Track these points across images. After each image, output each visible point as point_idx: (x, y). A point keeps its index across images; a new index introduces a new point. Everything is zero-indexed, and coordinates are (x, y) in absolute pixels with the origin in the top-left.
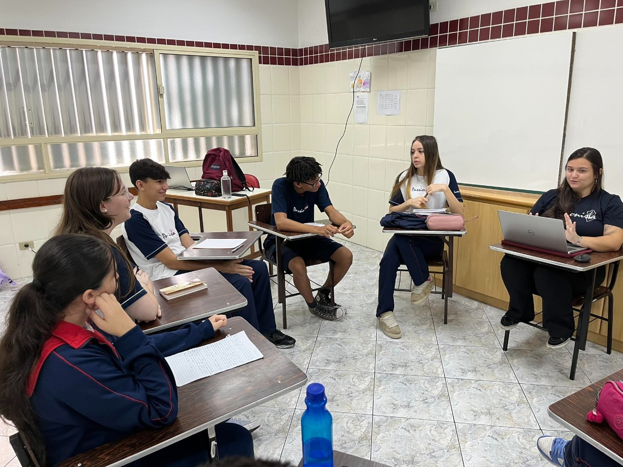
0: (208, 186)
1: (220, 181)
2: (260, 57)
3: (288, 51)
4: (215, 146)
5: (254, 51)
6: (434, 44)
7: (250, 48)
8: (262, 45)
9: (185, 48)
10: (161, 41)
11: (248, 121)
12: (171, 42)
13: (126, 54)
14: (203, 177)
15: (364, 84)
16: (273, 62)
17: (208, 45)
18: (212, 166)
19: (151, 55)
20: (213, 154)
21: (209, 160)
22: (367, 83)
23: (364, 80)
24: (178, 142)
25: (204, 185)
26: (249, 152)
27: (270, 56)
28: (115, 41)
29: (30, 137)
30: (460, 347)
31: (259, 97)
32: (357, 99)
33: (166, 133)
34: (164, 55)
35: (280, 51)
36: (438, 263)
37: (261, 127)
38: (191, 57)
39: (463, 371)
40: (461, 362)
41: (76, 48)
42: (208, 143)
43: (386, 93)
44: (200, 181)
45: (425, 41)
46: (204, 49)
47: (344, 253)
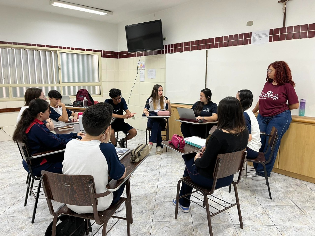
0: (78, 103)
1: (83, 101)
2: (102, 55)
3: (113, 53)
4: (82, 88)
5: (99, 52)
7: (98, 51)
8: (103, 50)
9: (70, 50)
10: (60, 48)
11: (97, 80)
12: (65, 48)
13: (45, 52)
14: (76, 100)
15: (143, 66)
16: (107, 57)
17: (80, 49)
18: (80, 96)
19: (56, 52)
20: (81, 91)
21: (79, 93)
22: (144, 66)
23: (143, 65)
24: (66, 88)
25: (77, 103)
26: (97, 93)
27: (106, 54)
28: (41, 47)
29: (4, 84)
30: (169, 158)
31: (101, 71)
32: (140, 72)
33: (61, 84)
34: (61, 53)
35: (110, 52)
36: (164, 129)
37: (102, 83)
38: (72, 54)
39: (168, 163)
40: (168, 161)
41: (25, 49)
42: (79, 87)
43: (151, 70)
44: (75, 101)
45: (163, 51)
46: (78, 51)
47: (134, 131)
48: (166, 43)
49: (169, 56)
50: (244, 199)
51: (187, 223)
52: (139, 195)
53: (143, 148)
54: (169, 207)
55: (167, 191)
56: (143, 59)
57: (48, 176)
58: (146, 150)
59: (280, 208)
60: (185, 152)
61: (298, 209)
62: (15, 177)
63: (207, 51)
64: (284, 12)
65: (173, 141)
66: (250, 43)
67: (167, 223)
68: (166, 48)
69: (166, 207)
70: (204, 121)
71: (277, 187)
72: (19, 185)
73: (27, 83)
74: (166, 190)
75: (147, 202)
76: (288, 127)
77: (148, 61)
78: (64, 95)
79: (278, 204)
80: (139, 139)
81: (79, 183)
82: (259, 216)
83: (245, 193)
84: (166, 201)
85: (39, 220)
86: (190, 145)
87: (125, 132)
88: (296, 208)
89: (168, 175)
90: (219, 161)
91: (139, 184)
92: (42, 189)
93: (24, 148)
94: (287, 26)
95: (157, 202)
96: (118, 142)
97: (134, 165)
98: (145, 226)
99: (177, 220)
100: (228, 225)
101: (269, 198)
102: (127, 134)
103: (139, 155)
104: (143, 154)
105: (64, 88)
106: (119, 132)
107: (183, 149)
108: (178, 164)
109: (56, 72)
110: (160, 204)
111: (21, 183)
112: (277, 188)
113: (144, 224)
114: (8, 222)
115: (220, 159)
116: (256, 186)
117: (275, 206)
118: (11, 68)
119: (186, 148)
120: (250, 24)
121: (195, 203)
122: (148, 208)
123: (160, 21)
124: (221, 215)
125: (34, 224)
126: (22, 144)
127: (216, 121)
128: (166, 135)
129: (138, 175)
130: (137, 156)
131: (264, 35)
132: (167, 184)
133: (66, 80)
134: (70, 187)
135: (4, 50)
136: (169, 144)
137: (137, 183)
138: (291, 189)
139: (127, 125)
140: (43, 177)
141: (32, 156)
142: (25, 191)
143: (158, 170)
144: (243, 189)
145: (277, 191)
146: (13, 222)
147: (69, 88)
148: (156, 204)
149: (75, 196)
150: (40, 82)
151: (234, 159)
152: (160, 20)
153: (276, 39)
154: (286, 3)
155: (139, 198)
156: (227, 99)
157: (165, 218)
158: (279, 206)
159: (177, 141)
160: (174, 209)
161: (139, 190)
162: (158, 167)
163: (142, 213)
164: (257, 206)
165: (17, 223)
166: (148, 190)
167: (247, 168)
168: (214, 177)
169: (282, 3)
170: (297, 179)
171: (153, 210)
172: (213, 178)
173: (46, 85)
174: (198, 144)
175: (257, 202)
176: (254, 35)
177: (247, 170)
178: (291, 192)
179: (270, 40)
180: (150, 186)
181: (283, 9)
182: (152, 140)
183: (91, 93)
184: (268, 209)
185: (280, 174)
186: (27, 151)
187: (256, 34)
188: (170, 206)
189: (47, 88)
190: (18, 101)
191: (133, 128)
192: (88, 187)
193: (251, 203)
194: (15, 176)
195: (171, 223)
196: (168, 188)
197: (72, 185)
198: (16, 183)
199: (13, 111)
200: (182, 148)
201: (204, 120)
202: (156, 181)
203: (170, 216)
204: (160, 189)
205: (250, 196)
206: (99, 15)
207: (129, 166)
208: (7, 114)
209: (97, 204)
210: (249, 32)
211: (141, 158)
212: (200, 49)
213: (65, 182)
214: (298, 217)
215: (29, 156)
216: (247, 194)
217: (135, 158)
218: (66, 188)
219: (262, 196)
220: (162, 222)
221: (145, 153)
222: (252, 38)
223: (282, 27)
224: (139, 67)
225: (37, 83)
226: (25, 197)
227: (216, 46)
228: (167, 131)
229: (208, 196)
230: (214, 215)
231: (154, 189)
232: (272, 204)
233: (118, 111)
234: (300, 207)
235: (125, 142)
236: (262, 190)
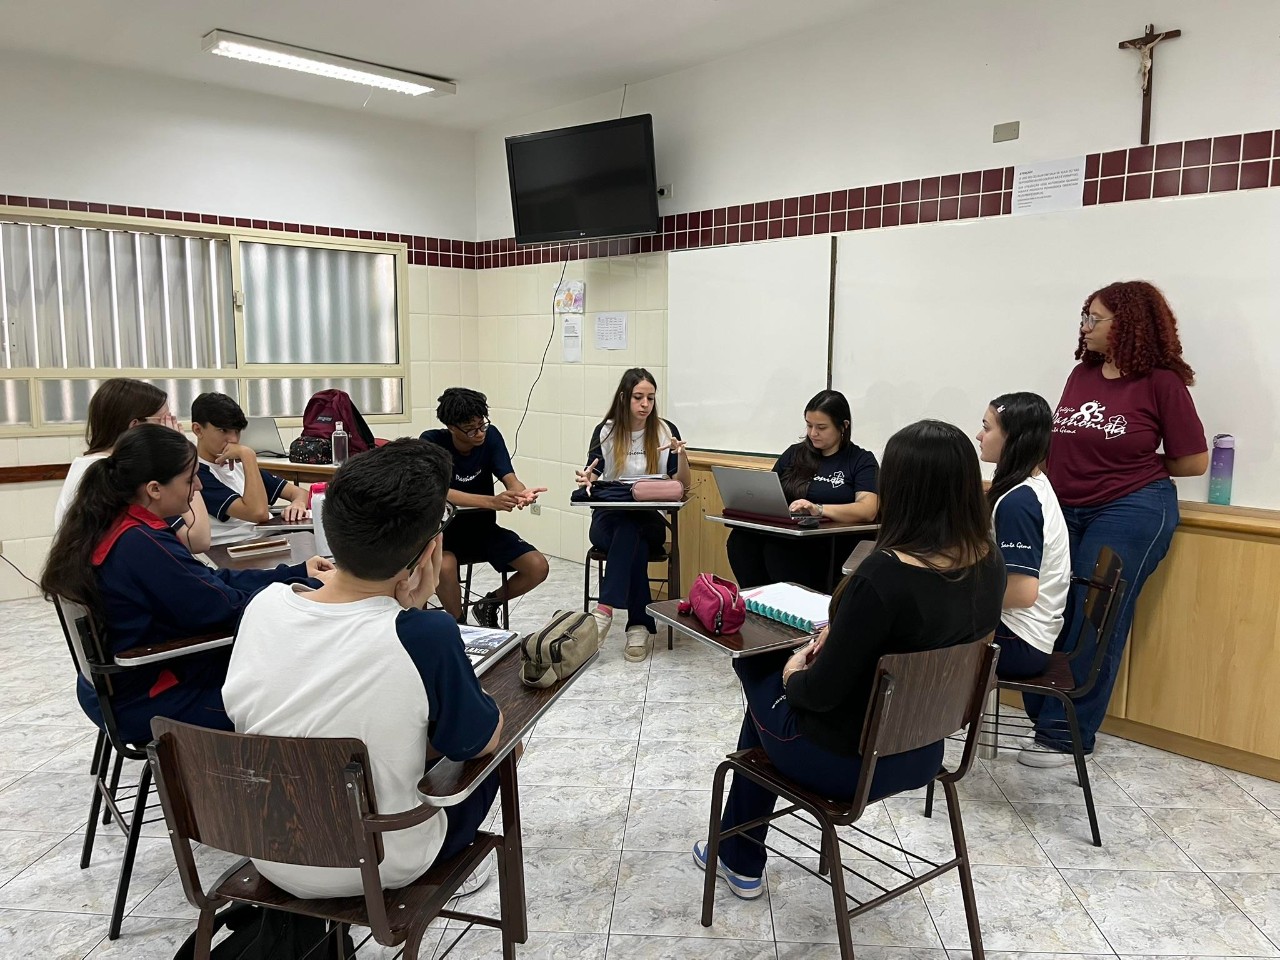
0: (311, 447)
1: (330, 440)
2: (410, 253)
3: (457, 245)
4: (327, 387)
5: (400, 243)
6: (669, 247)
7: (393, 238)
8: (413, 235)
9: (284, 234)
10: (243, 223)
11: (388, 356)
12: (260, 224)
13: (182, 241)
14: (303, 435)
15: (576, 301)
16: (433, 261)
17: (322, 231)
18: (320, 418)
19: (224, 242)
20: (322, 399)
21: (315, 407)
22: (581, 300)
23: (575, 294)
24: (264, 384)
25: (305, 446)
26: (387, 407)
27: (427, 252)
28: (165, 220)
29: (9, 366)
30: (679, 672)
31: (408, 318)
32: (565, 324)
33: (244, 370)
34: (246, 244)
35: (445, 244)
36: (658, 555)
37: (409, 365)
38: (292, 250)
39: (673, 695)
40: (674, 687)
41: (100, 227)
42: (316, 382)
43: (607, 315)
44: (298, 440)
45: (658, 239)
46: (315, 237)
47: (536, 561)
48: (668, 208)
49: (678, 261)
50: (987, 845)
51: (752, 945)
52: (556, 825)
53: (572, 629)
54: (679, 874)
55: (671, 807)
56: (576, 272)
57: (180, 742)
58: (583, 636)
59: (1136, 881)
60: (744, 647)
61: (1209, 888)
62: (45, 748)
63: (834, 239)
64: (1145, 87)
65: (694, 600)
66: (1008, 211)
67: (671, 942)
68: (670, 228)
69: (668, 873)
70: (821, 522)
71: (1121, 793)
72: (61, 782)
73: (106, 364)
74: (667, 806)
75: (588, 852)
76: (1163, 548)
77: (598, 281)
78: (252, 413)
79: (1127, 866)
80: (555, 596)
81: (304, 770)
82: (1048, 914)
83: (991, 820)
84: (668, 848)
85: (140, 924)
86: (766, 617)
87: (502, 568)
88: (1201, 884)
89: (676, 744)
90: (883, 685)
91: (556, 781)
92: (153, 798)
93: (83, 626)
94: (1157, 139)
95: (628, 855)
96: (470, 608)
97: (535, 699)
98: (577, 953)
99: (712, 932)
100: (922, 952)
101: (1089, 842)
102: (510, 575)
103: (557, 657)
104: (572, 654)
105: (254, 385)
106: (476, 567)
107: (737, 632)
108: (718, 696)
109: (223, 322)
110: (642, 862)
111: (68, 774)
112: (1124, 797)
113: (574, 948)
114: (14, 934)
115: (887, 673)
116: (1038, 792)
117: (1115, 874)
118: (42, 306)
119: (748, 629)
120: (1007, 132)
121: (786, 857)
122: (593, 879)
123: (646, 119)
124: (893, 912)
125: (119, 941)
126: (74, 611)
127: (873, 523)
128: (666, 581)
129: (549, 742)
130: (547, 660)
131: (1063, 179)
132: (669, 779)
133: (263, 355)
134: (269, 788)
135: (13, 229)
136: (680, 613)
137: (548, 775)
138: (1180, 804)
139: (510, 537)
140: (156, 743)
141: (116, 659)
142: (85, 803)
143: (634, 724)
144: (981, 803)
145: (1121, 810)
146: (32, 933)
147: (275, 385)
148: (626, 861)
149: (288, 825)
150: (158, 360)
151: (947, 677)
152: (648, 117)
153: (1111, 194)
154: (1151, 50)
155: (555, 837)
156: (919, 431)
157: (662, 921)
158: (1133, 874)
159: (713, 602)
160: (697, 886)
161: (555, 803)
162: (634, 709)
163: (567, 899)
164: (1042, 874)
165: (49, 939)
166: (592, 803)
167: (997, 715)
168: (863, 753)
169: (1138, 51)
170: (1203, 764)
171: (610, 886)
172: (860, 752)
173: (183, 373)
174: (799, 616)
175: (1040, 855)
176: (1022, 176)
177: (997, 723)
178: (1179, 815)
179: (1089, 200)
180: (602, 790)
181: (1141, 75)
182: (609, 598)
183: (365, 406)
184: (1088, 887)
185: (1132, 744)
186: (95, 637)
187: (1031, 174)
188: (683, 871)
189: (183, 386)
190: (66, 439)
191: (532, 548)
192: (345, 785)
193: (1017, 862)
194: (47, 745)
195: (684, 941)
196: (674, 795)
197: (275, 780)
198: (50, 774)
199: (45, 478)
200: (733, 631)
201: (824, 517)
202: (626, 768)
203: (684, 913)
204: (641, 800)
205: (1012, 834)
206: (402, 93)
207: (516, 700)
208: (20, 489)
209: (379, 856)
210: (1004, 165)
211: (564, 669)
212: (806, 231)
213: (247, 766)
214: (1209, 918)
215: (103, 661)
216: (999, 823)
217: (541, 669)
218: (251, 793)
219: (1063, 830)
220: (647, 937)
221: (582, 649)
222: (1015, 191)
223: (1137, 144)
224: (561, 303)
225: (145, 366)
226: (84, 831)
227: (873, 222)
228: (670, 562)
229: (841, 831)
230: (863, 907)
231: (618, 801)
232: (1102, 863)
233: (471, 478)
234: (1218, 879)
235: (501, 607)
236: (1061, 807)
